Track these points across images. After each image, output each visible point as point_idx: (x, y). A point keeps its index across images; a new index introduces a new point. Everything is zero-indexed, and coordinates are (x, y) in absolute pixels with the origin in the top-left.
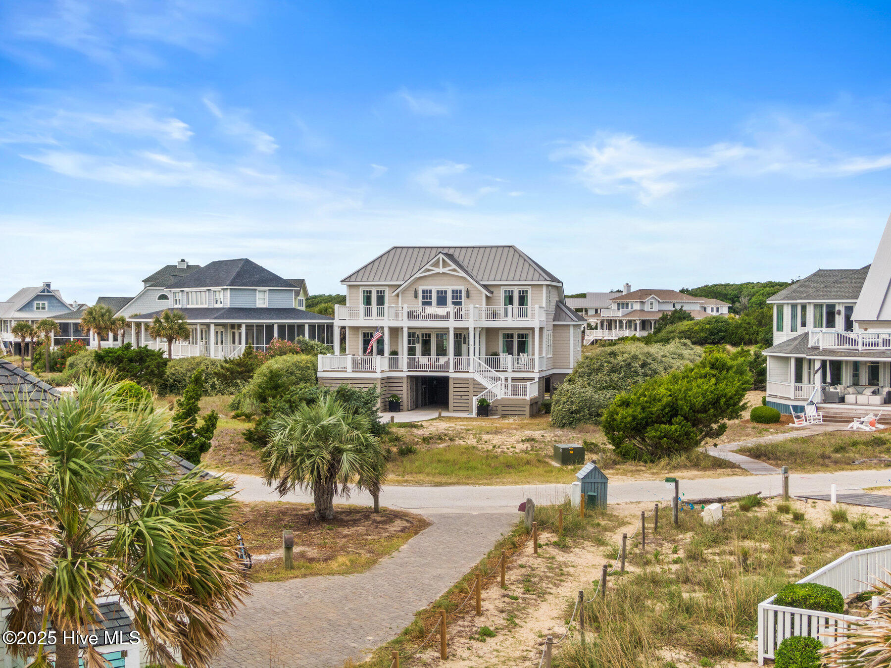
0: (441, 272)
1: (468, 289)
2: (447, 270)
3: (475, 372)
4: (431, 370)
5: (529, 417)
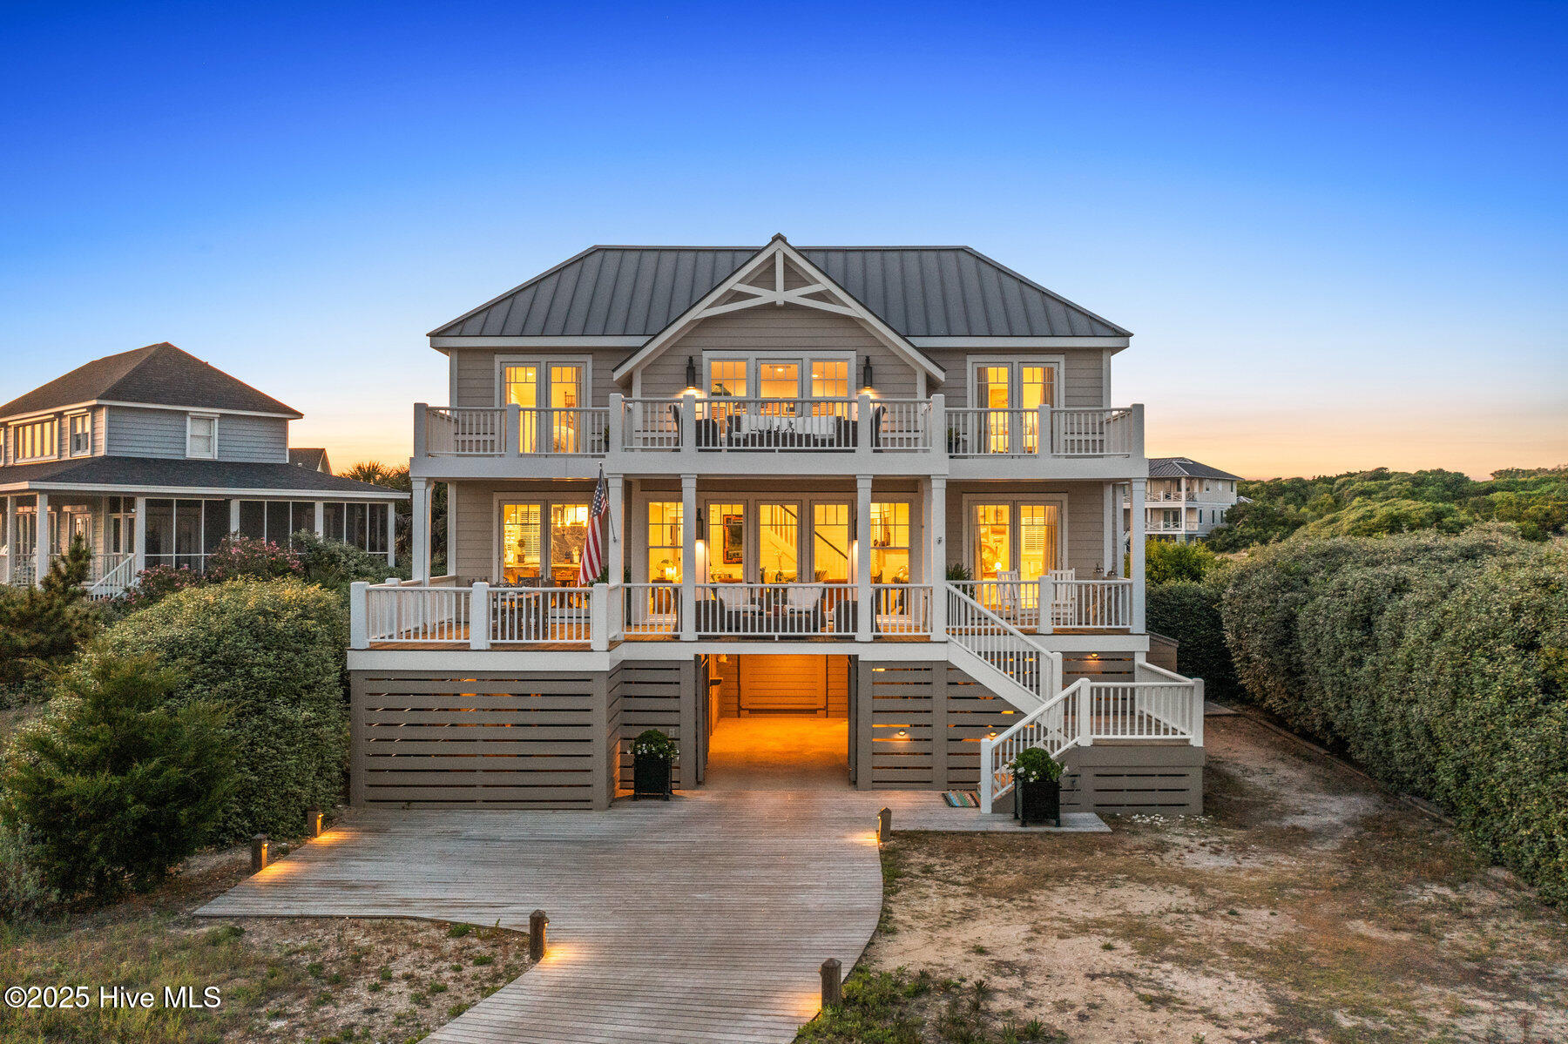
0: (780, 303)
1: (867, 360)
2: (801, 296)
3: (952, 639)
4: (788, 634)
5: (1206, 814)
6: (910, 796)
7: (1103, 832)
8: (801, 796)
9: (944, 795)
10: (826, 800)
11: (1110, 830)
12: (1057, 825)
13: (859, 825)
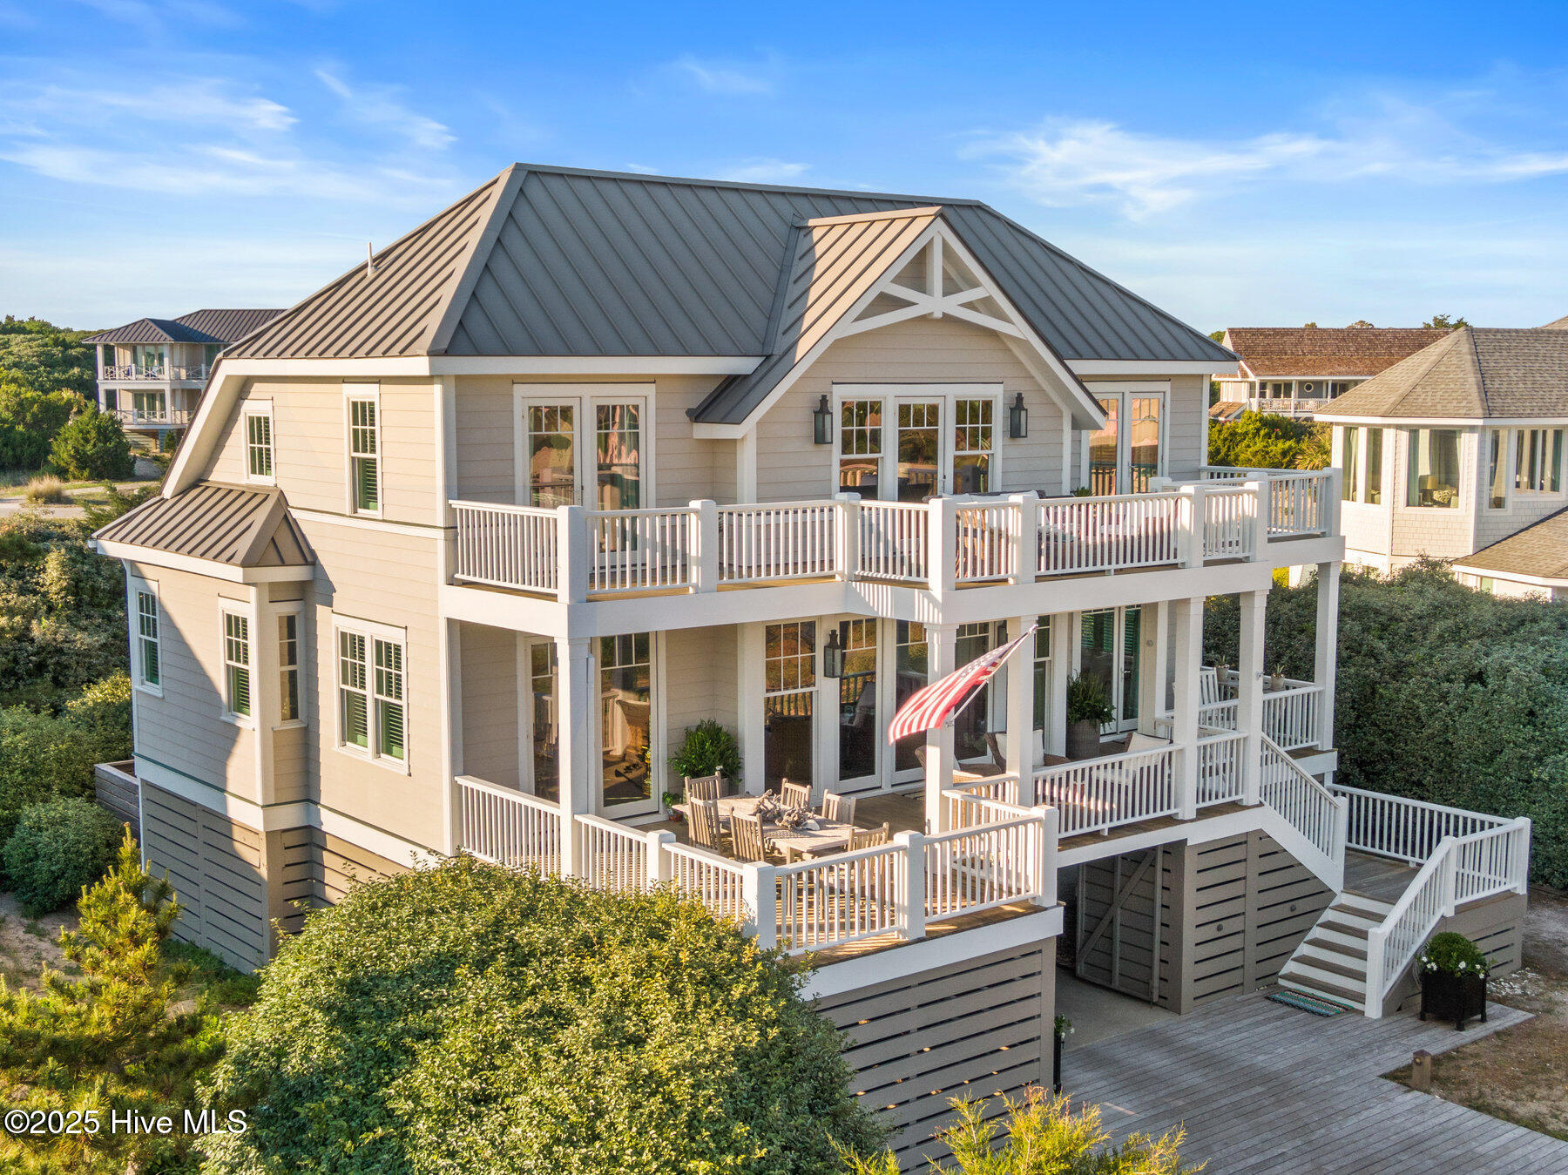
0: (938, 314)
1: (1020, 398)
2: (962, 305)
3: (1263, 800)
4: (1116, 823)
5: (1523, 967)
6: (1246, 1009)
7: (1530, 1019)
8: (1155, 1040)
9: (1274, 1000)
10: (1194, 1039)
11: (1531, 1015)
12: (1483, 1020)
13: (1341, 1073)
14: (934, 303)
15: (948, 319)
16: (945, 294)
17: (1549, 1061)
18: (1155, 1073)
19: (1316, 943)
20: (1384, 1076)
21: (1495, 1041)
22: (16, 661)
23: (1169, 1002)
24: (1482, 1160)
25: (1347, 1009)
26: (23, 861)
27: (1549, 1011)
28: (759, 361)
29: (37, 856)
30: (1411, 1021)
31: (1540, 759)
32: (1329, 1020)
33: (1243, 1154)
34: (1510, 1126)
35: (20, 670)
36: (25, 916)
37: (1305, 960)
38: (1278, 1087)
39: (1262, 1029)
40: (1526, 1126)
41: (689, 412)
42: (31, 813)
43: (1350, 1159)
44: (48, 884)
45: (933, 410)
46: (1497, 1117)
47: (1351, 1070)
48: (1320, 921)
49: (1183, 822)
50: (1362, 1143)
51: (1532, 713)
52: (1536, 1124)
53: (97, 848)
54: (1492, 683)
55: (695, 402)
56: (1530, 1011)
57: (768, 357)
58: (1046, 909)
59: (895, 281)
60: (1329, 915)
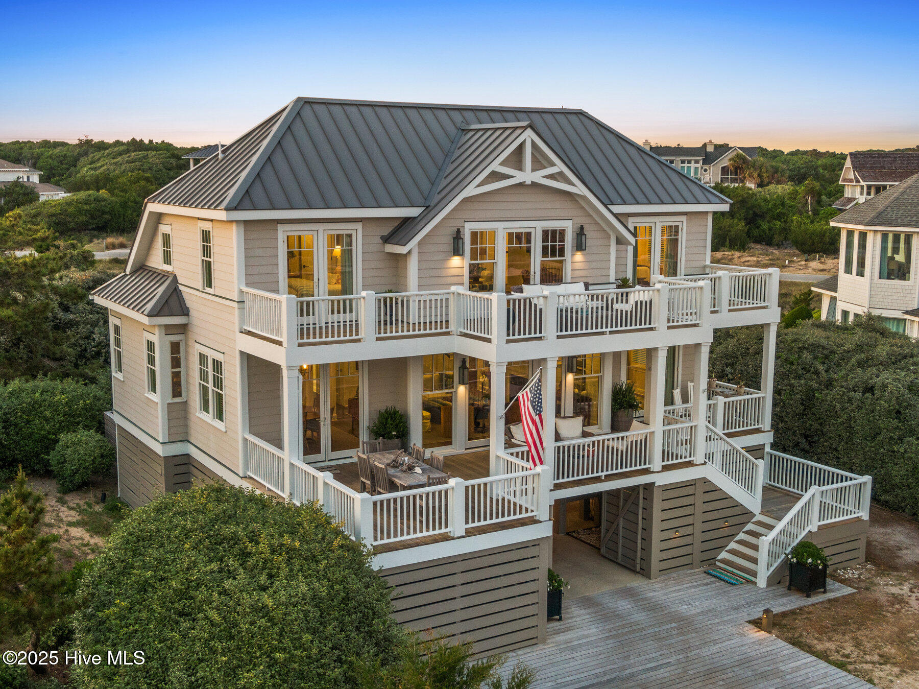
0: (528, 182)
1: (582, 228)
2: (543, 177)
3: (707, 461)
4: (610, 472)
5: (866, 562)
6: (690, 578)
7: (854, 593)
8: (629, 593)
9: (708, 574)
10: (651, 594)
11: (855, 591)
12: (825, 592)
13: (726, 618)
14: (527, 176)
15: (534, 185)
16: (533, 170)
17: (851, 618)
18: (620, 612)
19: (740, 542)
20: (749, 622)
21: (826, 605)
22: (85, 350)
23: (645, 573)
24: (781, 674)
25: (748, 581)
26: (58, 464)
27: (867, 589)
28: (423, 209)
29: (65, 461)
30: (782, 589)
31: (901, 439)
32: (736, 587)
33: (646, 662)
34: (808, 655)
35: (87, 355)
36: (59, 492)
37: (733, 552)
38: (685, 624)
39: (693, 590)
40: (817, 656)
41: (382, 237)
42: (65, 438)
43: (706, 668)
44: (70, 476)
45: (529, 235)
46: (803, 650)
47: (732, 617)
48: (745, 529)
49: (653, 472)
50: (716, 660)
51: (898, 412)
52: (823, 656)
53: (95, 458)
54: (878, 394)
55: (386, 231)
56: (855, 588)
57: (427, 207)
58: (541, 522)
59: (502, 164)
60: (750, 527)
